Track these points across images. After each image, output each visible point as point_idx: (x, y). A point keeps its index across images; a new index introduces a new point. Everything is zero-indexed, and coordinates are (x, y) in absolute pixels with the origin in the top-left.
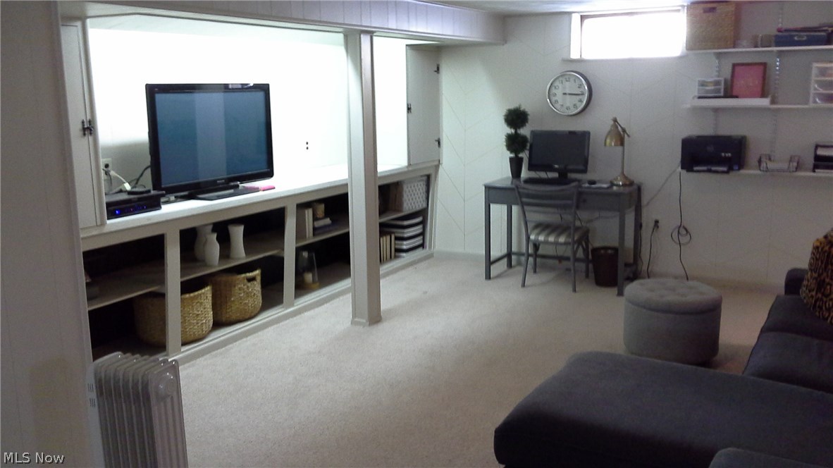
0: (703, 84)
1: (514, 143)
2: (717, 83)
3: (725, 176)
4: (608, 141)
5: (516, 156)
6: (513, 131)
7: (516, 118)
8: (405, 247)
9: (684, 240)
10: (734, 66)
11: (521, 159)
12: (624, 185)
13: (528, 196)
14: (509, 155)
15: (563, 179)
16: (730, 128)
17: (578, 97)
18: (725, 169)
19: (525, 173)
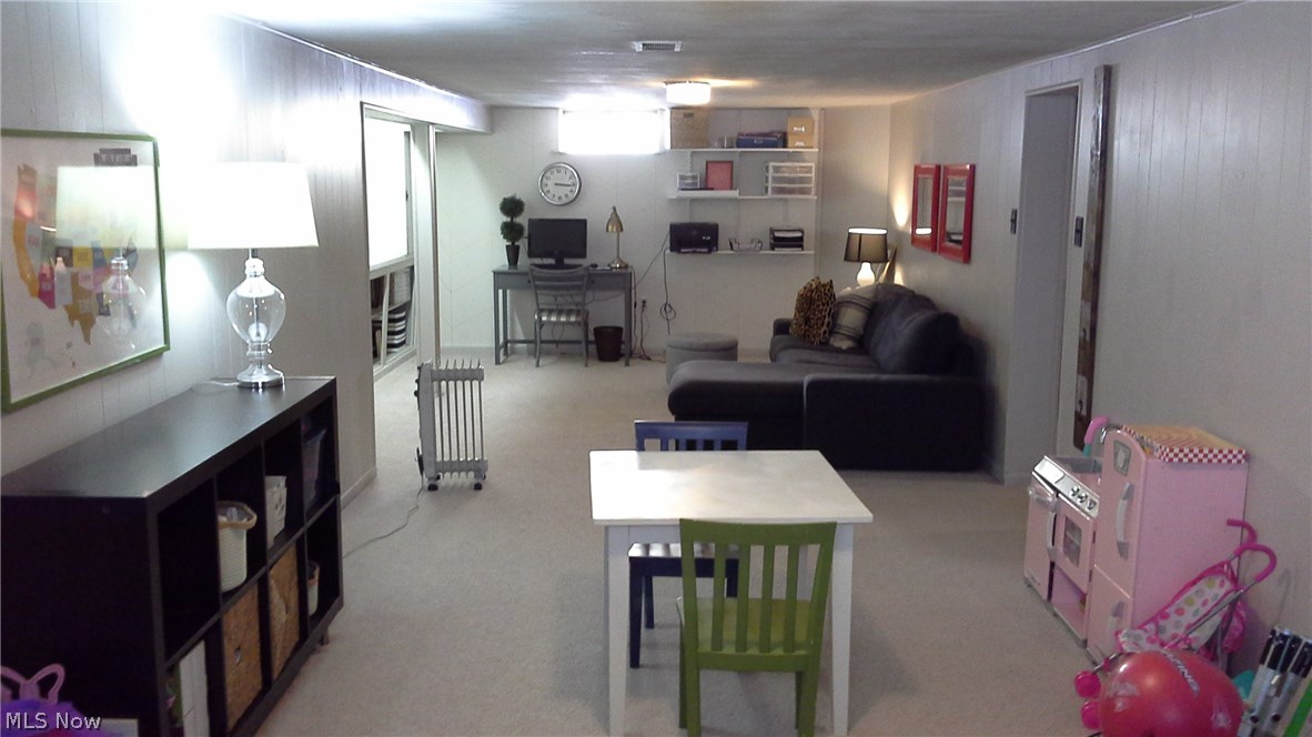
0: (682, 178)
1: (510, 231)
2: (694, 177)
3: (708, 256)
4: (610, 227)
5: (513, 243)
6: (509, 219)
7: (511, 207)
8: (396, 342)
9: (670, 316)
10: (707, 163)
11: (518, 247)
12: (620, 267)
13: (540, 279)
14: (506, 243)
15: (560, 265)
16: (704, 216)
17: (569, 188)
18: (706, 250)
19: (524, 260)
